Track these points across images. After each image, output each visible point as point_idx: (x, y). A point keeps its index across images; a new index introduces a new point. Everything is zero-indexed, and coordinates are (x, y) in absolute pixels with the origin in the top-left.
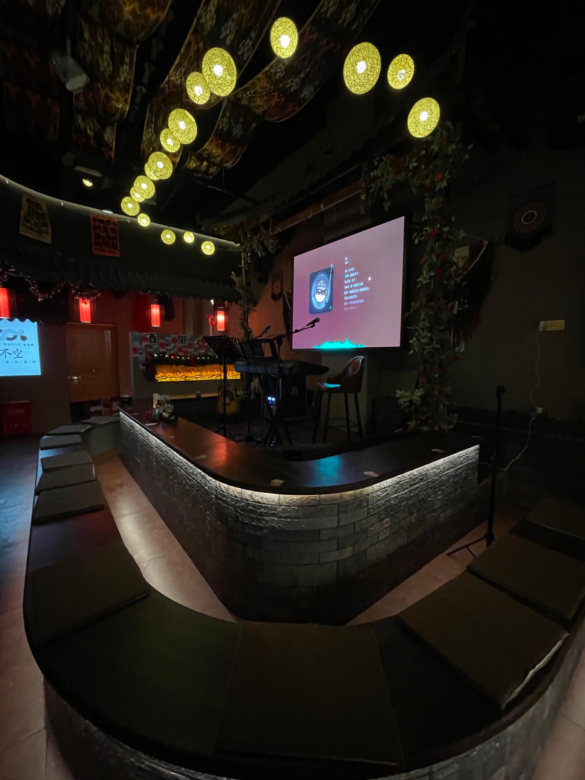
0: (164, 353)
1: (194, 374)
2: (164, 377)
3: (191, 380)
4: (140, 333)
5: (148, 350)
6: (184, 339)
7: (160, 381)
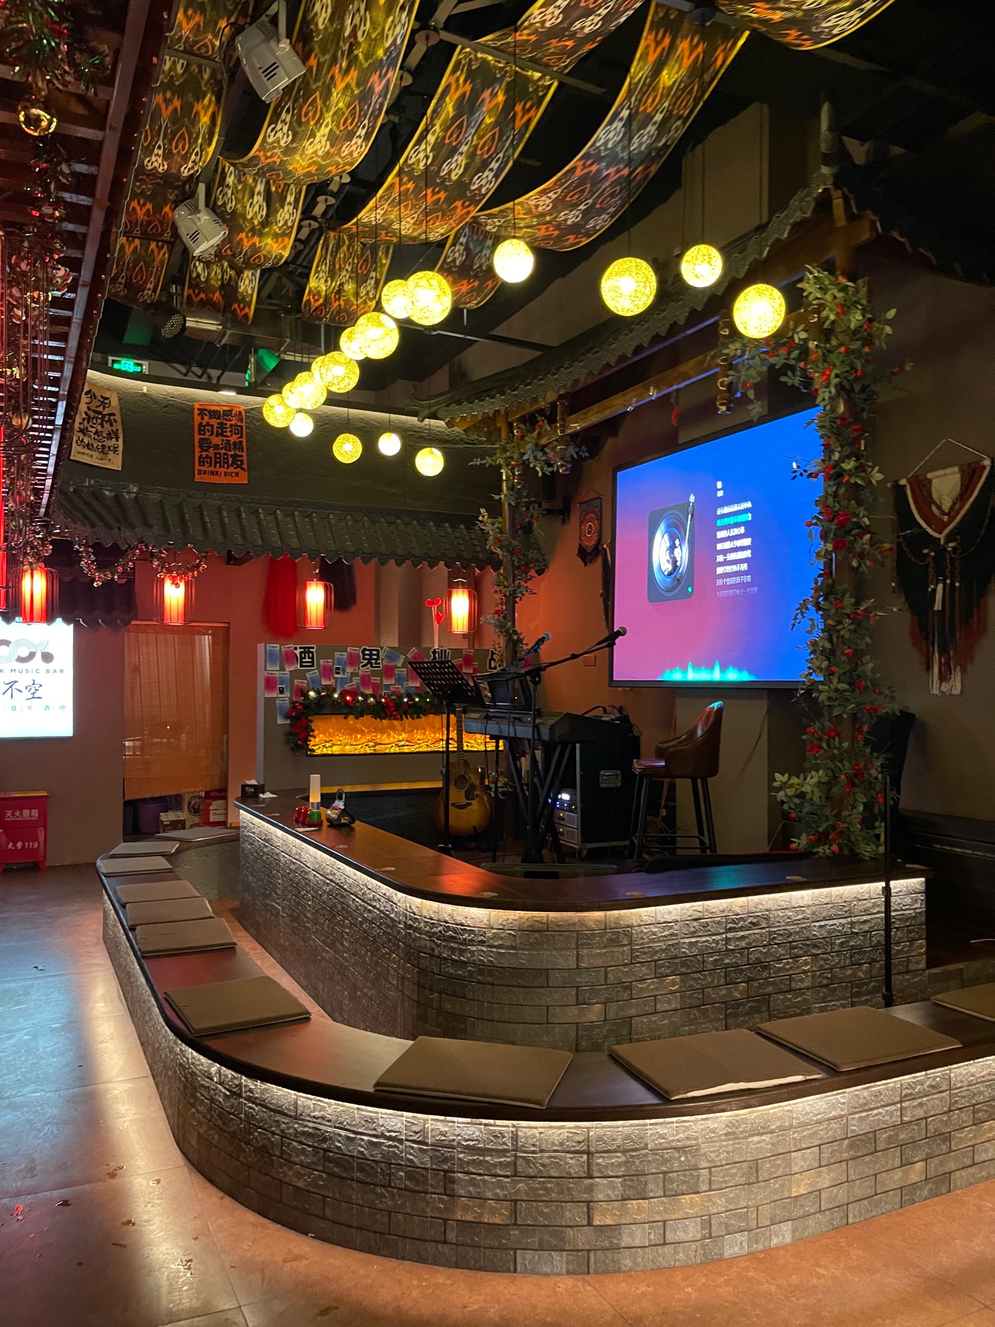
0: (331, 689)
1: (394, 737)
2: (328, 744)
3: (387, 751)
4: (281, 645)
5: (297, 682)
6: (375, 657)
7: (318, 752)
